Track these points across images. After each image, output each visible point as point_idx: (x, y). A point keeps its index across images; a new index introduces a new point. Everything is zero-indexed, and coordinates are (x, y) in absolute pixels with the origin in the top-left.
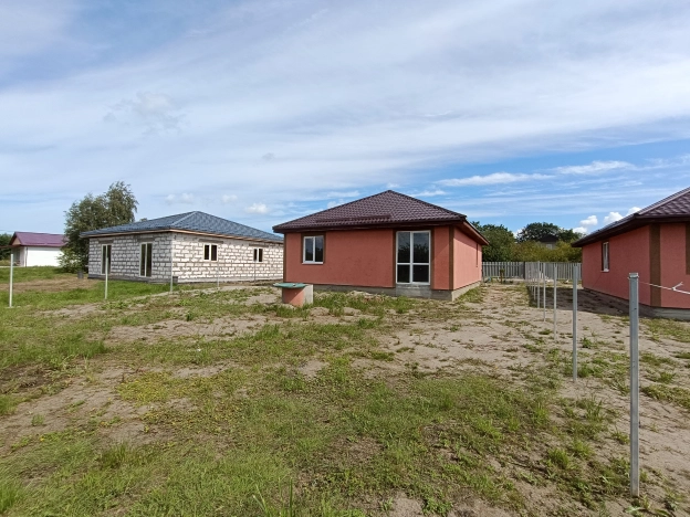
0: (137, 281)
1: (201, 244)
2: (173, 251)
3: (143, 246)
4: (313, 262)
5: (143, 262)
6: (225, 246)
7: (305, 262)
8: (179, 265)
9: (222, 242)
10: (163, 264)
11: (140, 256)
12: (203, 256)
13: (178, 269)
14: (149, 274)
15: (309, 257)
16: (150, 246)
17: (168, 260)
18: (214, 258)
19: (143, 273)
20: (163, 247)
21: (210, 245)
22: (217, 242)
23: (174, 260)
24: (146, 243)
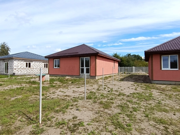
0: (4, 74)
1: (24, 62)
2: (14, 65)
3: (6, 63)
4: (57, 68)
5: (6, 68)
6: (33, 63)
7: (55, 68)
8: (16, 69)
9: (32, 62)
10: (11, 69)
11: (5, 66)
12: (25, 66)
13: (16, 70)
14: (7, 72)
15: (56, 66)
16: (7, 63)
17: (12, 68)
18: (30, 66)
19: (5, 72)
20: (11, 63)
21: (28, 63)
22: (31, 62)
23: (14, 67)
24: (6, 62)
